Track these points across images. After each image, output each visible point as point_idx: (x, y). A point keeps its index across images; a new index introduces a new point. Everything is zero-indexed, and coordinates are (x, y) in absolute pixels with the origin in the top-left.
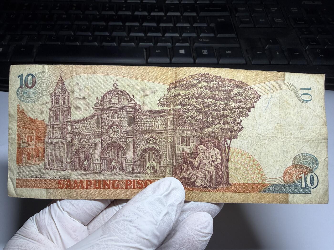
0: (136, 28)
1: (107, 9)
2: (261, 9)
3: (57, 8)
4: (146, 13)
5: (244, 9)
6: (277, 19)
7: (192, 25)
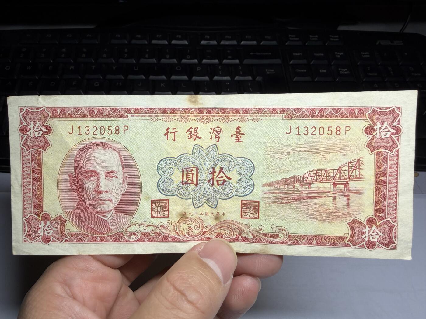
0: (162, 85)
1: (125, 57)
2: (322, 55)
3: (63, 56)
4: (175, 61)
5: (301, 54)
6: (343, 68)
7: (232, 77)
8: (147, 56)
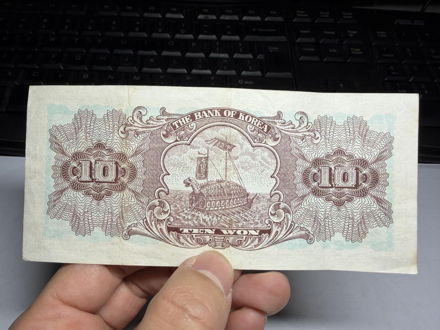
0: (151, 60)
1: (113, 29)
2: (333, 33)
4: (168, 36)
5: (309, 31)
6: (356, 48)
8: (137, 29)
